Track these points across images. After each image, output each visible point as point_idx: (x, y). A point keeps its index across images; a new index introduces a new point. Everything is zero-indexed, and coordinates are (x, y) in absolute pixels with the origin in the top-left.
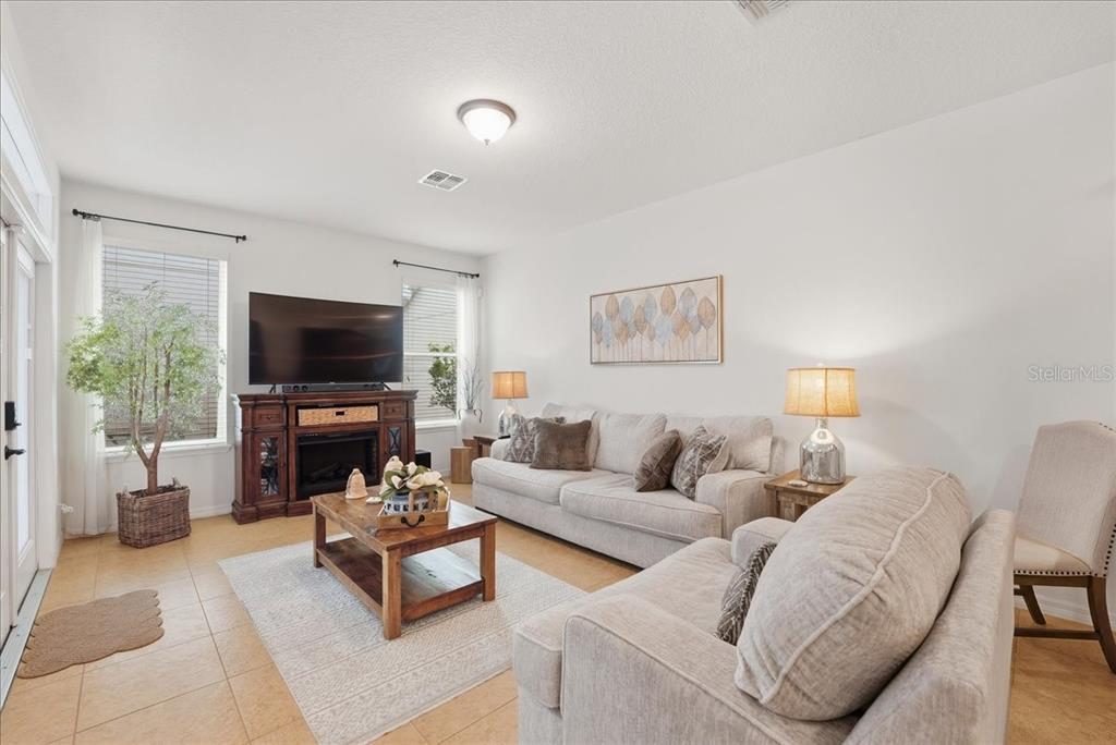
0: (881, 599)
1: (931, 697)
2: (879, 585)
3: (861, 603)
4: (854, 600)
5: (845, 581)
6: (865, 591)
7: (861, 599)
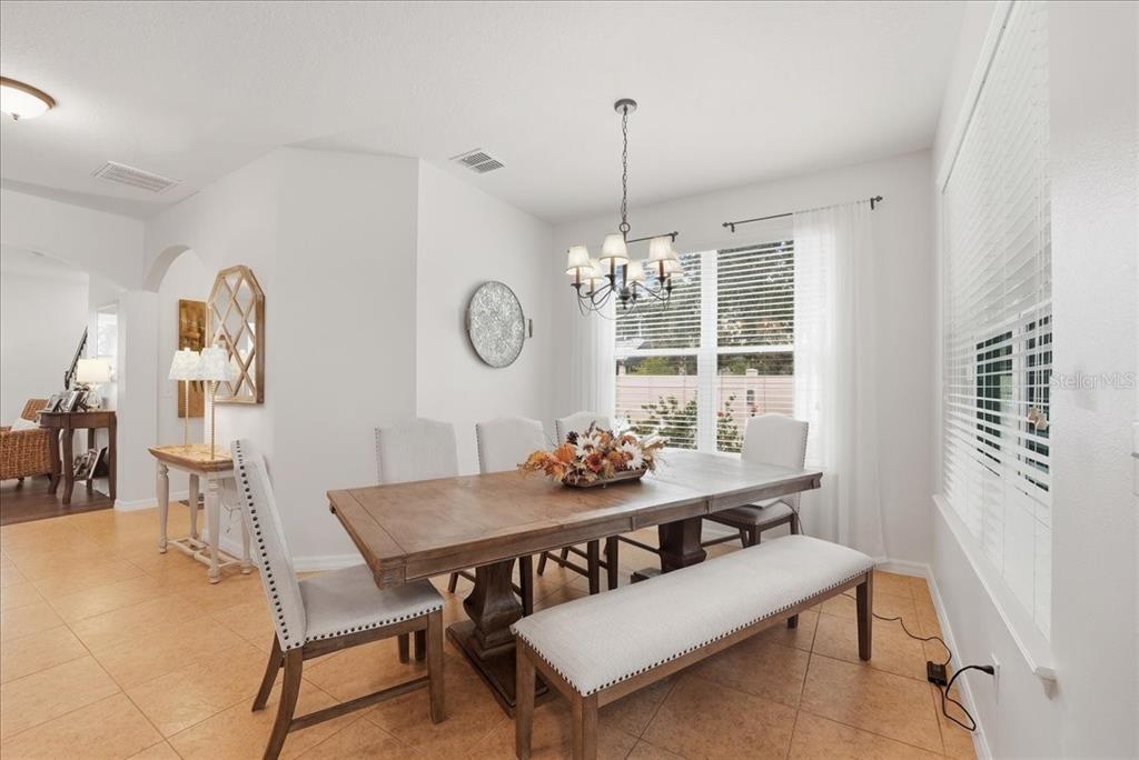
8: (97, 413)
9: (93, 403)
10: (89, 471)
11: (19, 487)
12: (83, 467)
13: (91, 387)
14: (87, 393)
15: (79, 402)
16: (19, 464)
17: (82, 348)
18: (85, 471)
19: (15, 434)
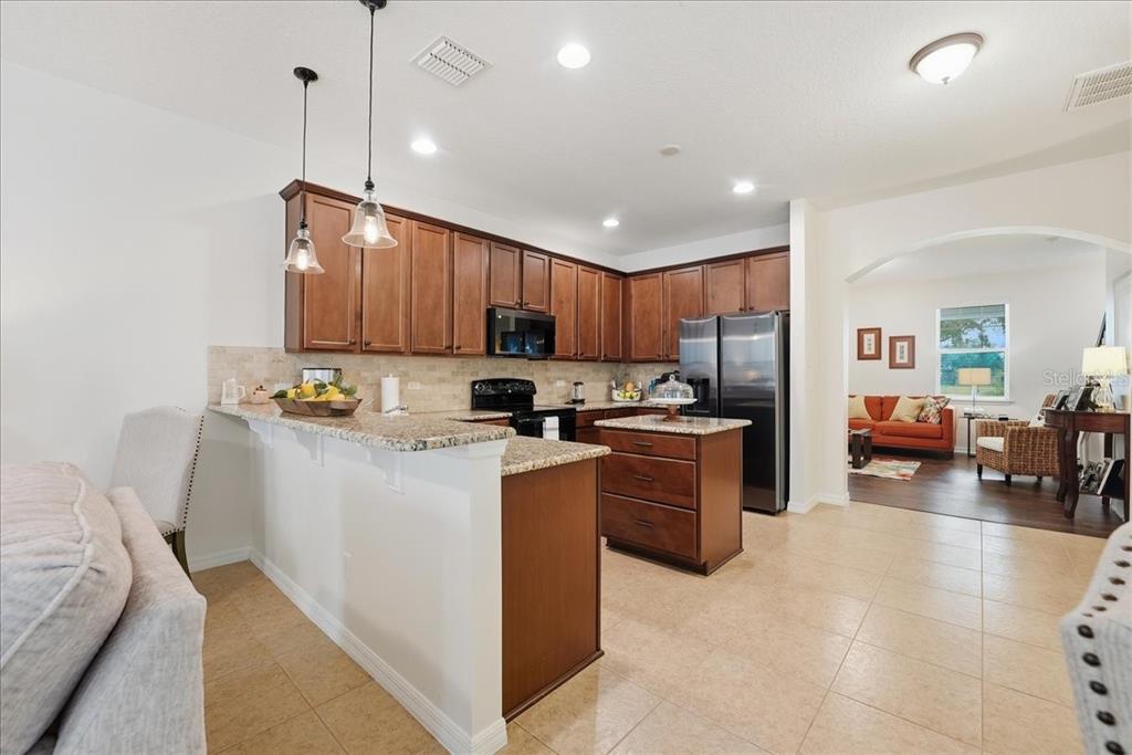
0: (98, 571)
1: (163, 633)
2: (95, 559)
3: (78, 585)
4: (68, 587)
5: (52, 572)
6: (82, 569)
7: (78, 581)
8: (1109, 414)
9: (1105, 401)
10: (1099, 485)
11: (1037, 486)
12: (1091, 478)
13: (1101, 381)
14: (1096, 388)
15: (1086, 400)
16: (1033, 462)
17: (1102, 336)
18: (1094, 484)
19: (1029, 430)
